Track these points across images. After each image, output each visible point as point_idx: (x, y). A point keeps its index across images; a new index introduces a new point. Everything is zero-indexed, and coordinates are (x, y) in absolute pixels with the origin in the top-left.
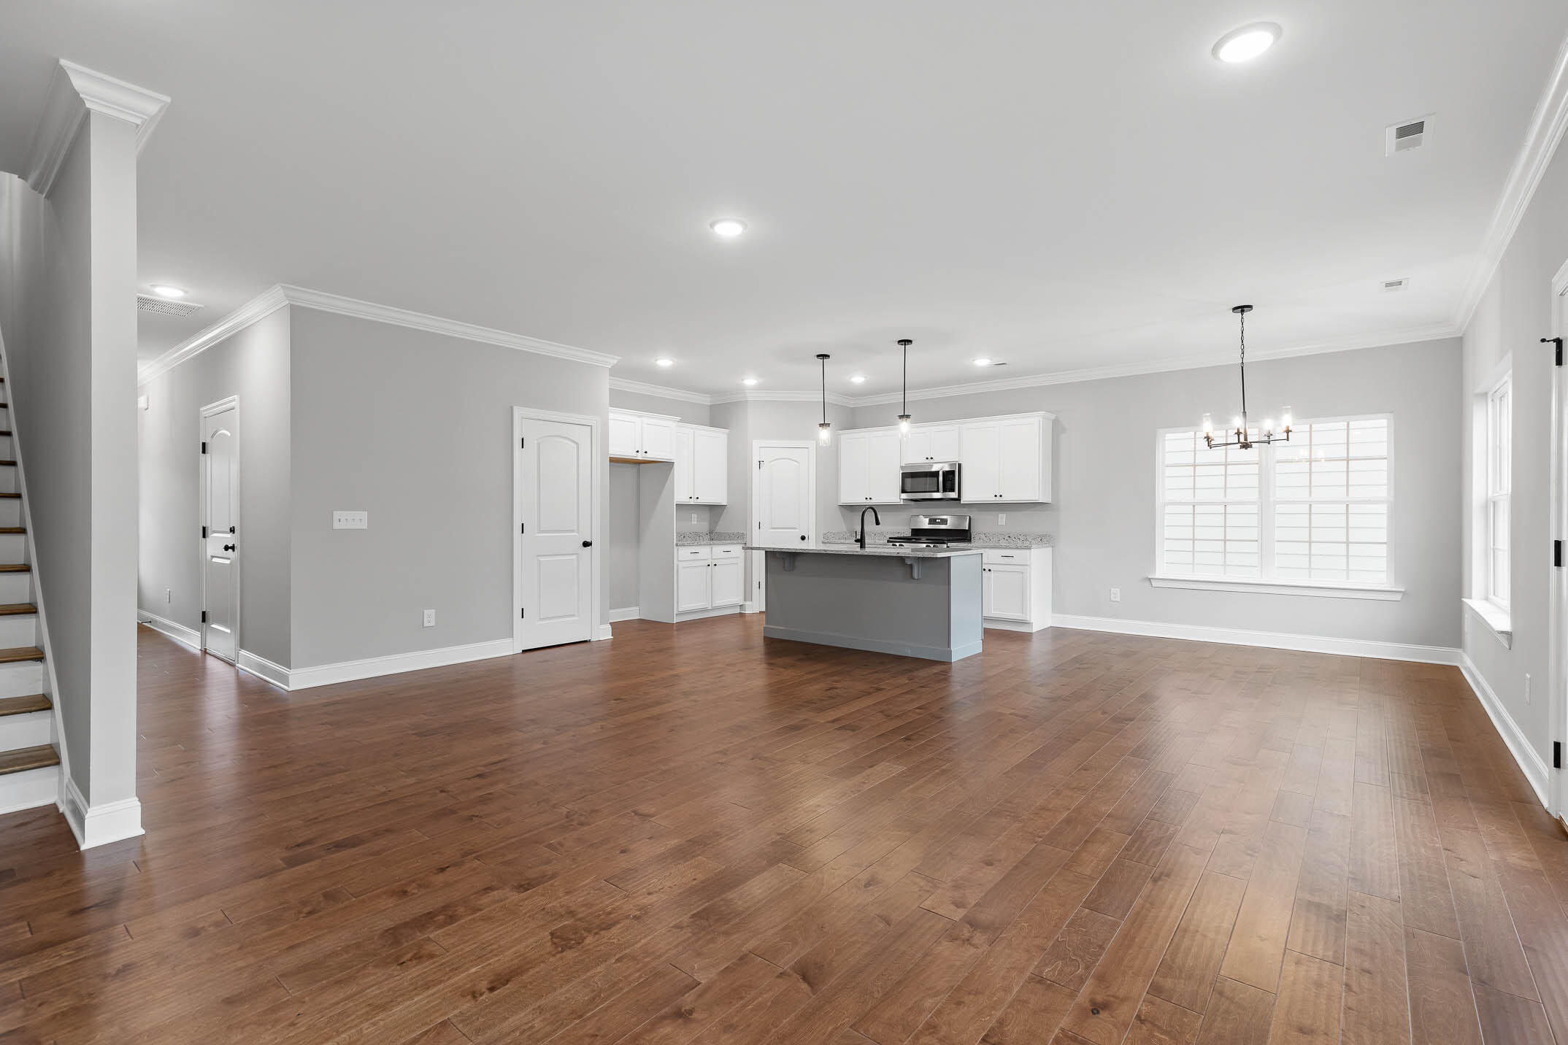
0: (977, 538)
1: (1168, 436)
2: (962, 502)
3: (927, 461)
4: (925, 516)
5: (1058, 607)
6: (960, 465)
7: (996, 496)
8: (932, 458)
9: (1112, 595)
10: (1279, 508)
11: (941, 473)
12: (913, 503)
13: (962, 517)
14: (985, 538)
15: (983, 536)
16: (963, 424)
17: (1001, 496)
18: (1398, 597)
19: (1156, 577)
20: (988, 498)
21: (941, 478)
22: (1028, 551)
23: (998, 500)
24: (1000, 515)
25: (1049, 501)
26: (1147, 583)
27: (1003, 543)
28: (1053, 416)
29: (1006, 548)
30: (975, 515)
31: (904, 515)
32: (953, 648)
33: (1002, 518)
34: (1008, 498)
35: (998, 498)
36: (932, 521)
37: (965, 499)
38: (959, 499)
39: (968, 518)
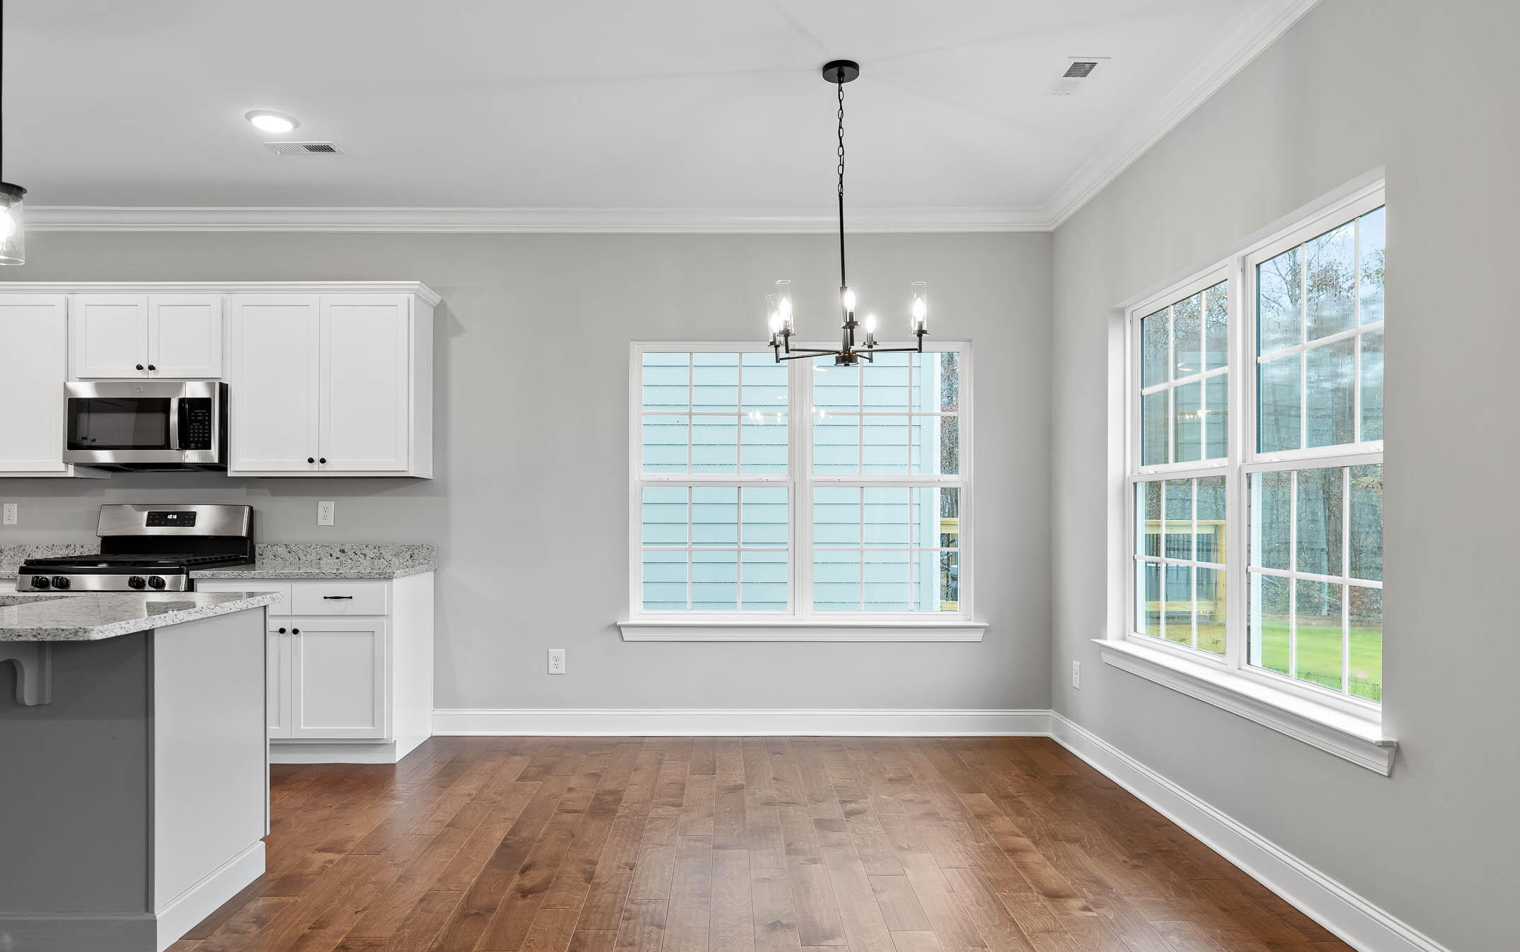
0: (269, 553)
1: (648, 359)
2: (230, 474)
3: (140, 374)
4: (141, 507)
5: (445, 697)
6: (224, 389)
7: (311, 461)
8: (152, 368)
9: (552, 662)
10: (820, 494)
11: (174, 405)
12: (107, 475)
13: (232, 511)
14: (287, 556)
15: (281, 550)
16: (230, 292)
17: (323, 461)
18: (978, 636)
19: (631, 622)
20: (295, 465)
21: (174, 418)
22: (385, 584)
23: (316, 470)
24: (322, 504)
25: (426, 472)
26: (616, 634)
27: (329, 565)
28: (436, 298)
29: (338, 577)
30: (263, 503)
31: (83, 504)
32: (160, 912)
33: (327, 510)
34: (339, 465)
35: (316, 466)
36: (156, 518)
37: (239, 464)
38: (222, 466)
39: (247, 510)
